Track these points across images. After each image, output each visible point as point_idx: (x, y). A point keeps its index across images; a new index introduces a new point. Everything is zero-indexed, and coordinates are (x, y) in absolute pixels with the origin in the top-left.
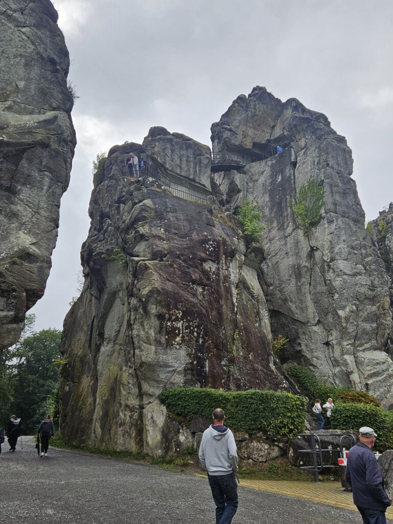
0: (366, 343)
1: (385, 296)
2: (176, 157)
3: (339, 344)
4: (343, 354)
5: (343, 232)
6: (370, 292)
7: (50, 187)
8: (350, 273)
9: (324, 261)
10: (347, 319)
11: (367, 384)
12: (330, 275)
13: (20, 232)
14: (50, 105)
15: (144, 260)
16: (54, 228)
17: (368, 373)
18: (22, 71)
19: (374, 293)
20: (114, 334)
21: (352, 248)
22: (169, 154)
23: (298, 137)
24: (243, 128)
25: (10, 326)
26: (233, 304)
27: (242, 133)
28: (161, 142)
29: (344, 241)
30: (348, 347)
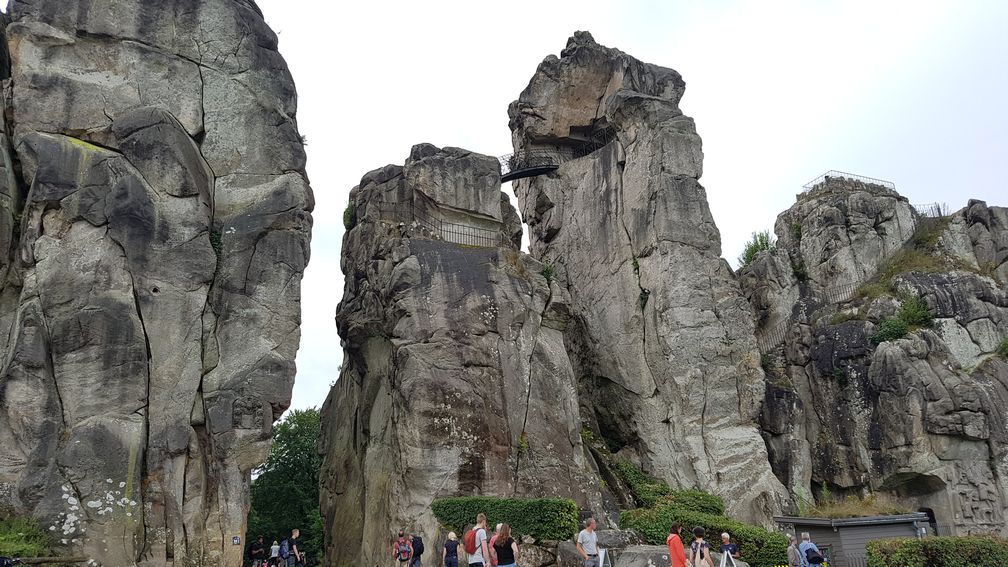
0: (722, 417)
1: (749, 350)
2: (450, 185)
3: (680, 421)
4: (684, 436)
5: (682, 267)
6: (724, 347)
7: (287, 281)
8: (692, 324)
9: (656, 311)
10: (687, 388)
11: (718, 474)
12: (663, 329)
13: (261, 338)
14: (279, 168)
15: (406, 345)
16: (296, 327)
17: (720, 458)
18: (242, 133)
19: (731, 347)
20: (381, 431)
21: (697, 287)
22: (439, 182)
23: (625, 125)
24: (552, 108)
25: (258, 444)
26: (524, 385)
27: (551, 116)
28: (427, 166)
29: (684, 279)
30: (692, 425)
